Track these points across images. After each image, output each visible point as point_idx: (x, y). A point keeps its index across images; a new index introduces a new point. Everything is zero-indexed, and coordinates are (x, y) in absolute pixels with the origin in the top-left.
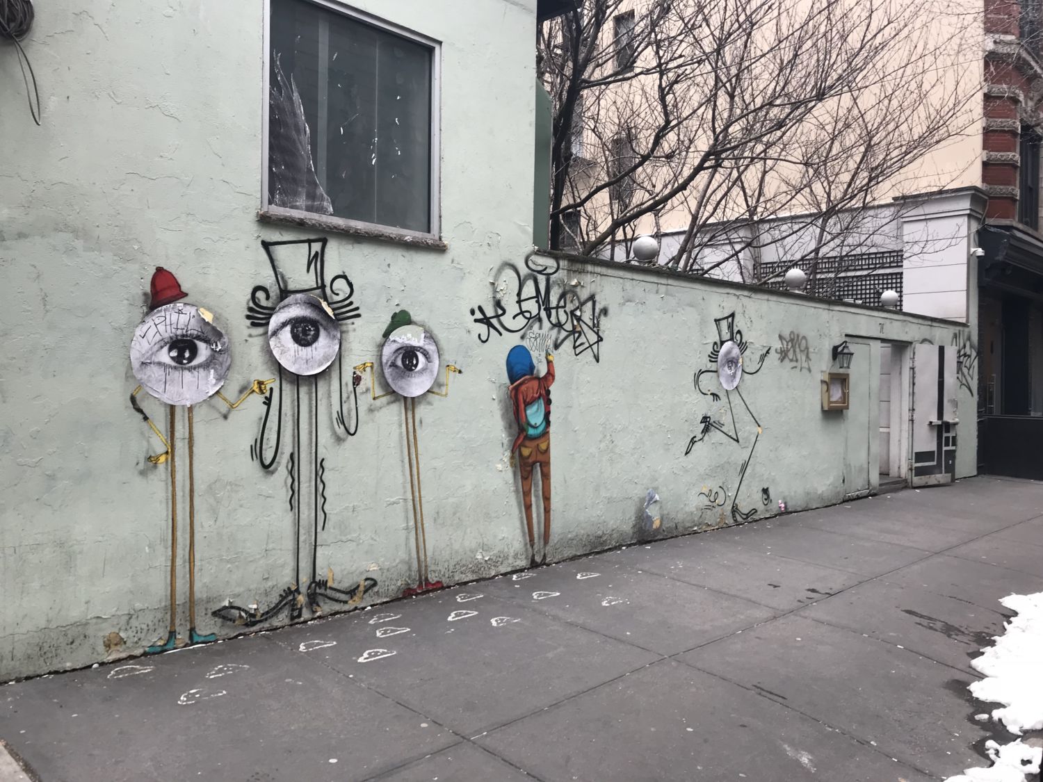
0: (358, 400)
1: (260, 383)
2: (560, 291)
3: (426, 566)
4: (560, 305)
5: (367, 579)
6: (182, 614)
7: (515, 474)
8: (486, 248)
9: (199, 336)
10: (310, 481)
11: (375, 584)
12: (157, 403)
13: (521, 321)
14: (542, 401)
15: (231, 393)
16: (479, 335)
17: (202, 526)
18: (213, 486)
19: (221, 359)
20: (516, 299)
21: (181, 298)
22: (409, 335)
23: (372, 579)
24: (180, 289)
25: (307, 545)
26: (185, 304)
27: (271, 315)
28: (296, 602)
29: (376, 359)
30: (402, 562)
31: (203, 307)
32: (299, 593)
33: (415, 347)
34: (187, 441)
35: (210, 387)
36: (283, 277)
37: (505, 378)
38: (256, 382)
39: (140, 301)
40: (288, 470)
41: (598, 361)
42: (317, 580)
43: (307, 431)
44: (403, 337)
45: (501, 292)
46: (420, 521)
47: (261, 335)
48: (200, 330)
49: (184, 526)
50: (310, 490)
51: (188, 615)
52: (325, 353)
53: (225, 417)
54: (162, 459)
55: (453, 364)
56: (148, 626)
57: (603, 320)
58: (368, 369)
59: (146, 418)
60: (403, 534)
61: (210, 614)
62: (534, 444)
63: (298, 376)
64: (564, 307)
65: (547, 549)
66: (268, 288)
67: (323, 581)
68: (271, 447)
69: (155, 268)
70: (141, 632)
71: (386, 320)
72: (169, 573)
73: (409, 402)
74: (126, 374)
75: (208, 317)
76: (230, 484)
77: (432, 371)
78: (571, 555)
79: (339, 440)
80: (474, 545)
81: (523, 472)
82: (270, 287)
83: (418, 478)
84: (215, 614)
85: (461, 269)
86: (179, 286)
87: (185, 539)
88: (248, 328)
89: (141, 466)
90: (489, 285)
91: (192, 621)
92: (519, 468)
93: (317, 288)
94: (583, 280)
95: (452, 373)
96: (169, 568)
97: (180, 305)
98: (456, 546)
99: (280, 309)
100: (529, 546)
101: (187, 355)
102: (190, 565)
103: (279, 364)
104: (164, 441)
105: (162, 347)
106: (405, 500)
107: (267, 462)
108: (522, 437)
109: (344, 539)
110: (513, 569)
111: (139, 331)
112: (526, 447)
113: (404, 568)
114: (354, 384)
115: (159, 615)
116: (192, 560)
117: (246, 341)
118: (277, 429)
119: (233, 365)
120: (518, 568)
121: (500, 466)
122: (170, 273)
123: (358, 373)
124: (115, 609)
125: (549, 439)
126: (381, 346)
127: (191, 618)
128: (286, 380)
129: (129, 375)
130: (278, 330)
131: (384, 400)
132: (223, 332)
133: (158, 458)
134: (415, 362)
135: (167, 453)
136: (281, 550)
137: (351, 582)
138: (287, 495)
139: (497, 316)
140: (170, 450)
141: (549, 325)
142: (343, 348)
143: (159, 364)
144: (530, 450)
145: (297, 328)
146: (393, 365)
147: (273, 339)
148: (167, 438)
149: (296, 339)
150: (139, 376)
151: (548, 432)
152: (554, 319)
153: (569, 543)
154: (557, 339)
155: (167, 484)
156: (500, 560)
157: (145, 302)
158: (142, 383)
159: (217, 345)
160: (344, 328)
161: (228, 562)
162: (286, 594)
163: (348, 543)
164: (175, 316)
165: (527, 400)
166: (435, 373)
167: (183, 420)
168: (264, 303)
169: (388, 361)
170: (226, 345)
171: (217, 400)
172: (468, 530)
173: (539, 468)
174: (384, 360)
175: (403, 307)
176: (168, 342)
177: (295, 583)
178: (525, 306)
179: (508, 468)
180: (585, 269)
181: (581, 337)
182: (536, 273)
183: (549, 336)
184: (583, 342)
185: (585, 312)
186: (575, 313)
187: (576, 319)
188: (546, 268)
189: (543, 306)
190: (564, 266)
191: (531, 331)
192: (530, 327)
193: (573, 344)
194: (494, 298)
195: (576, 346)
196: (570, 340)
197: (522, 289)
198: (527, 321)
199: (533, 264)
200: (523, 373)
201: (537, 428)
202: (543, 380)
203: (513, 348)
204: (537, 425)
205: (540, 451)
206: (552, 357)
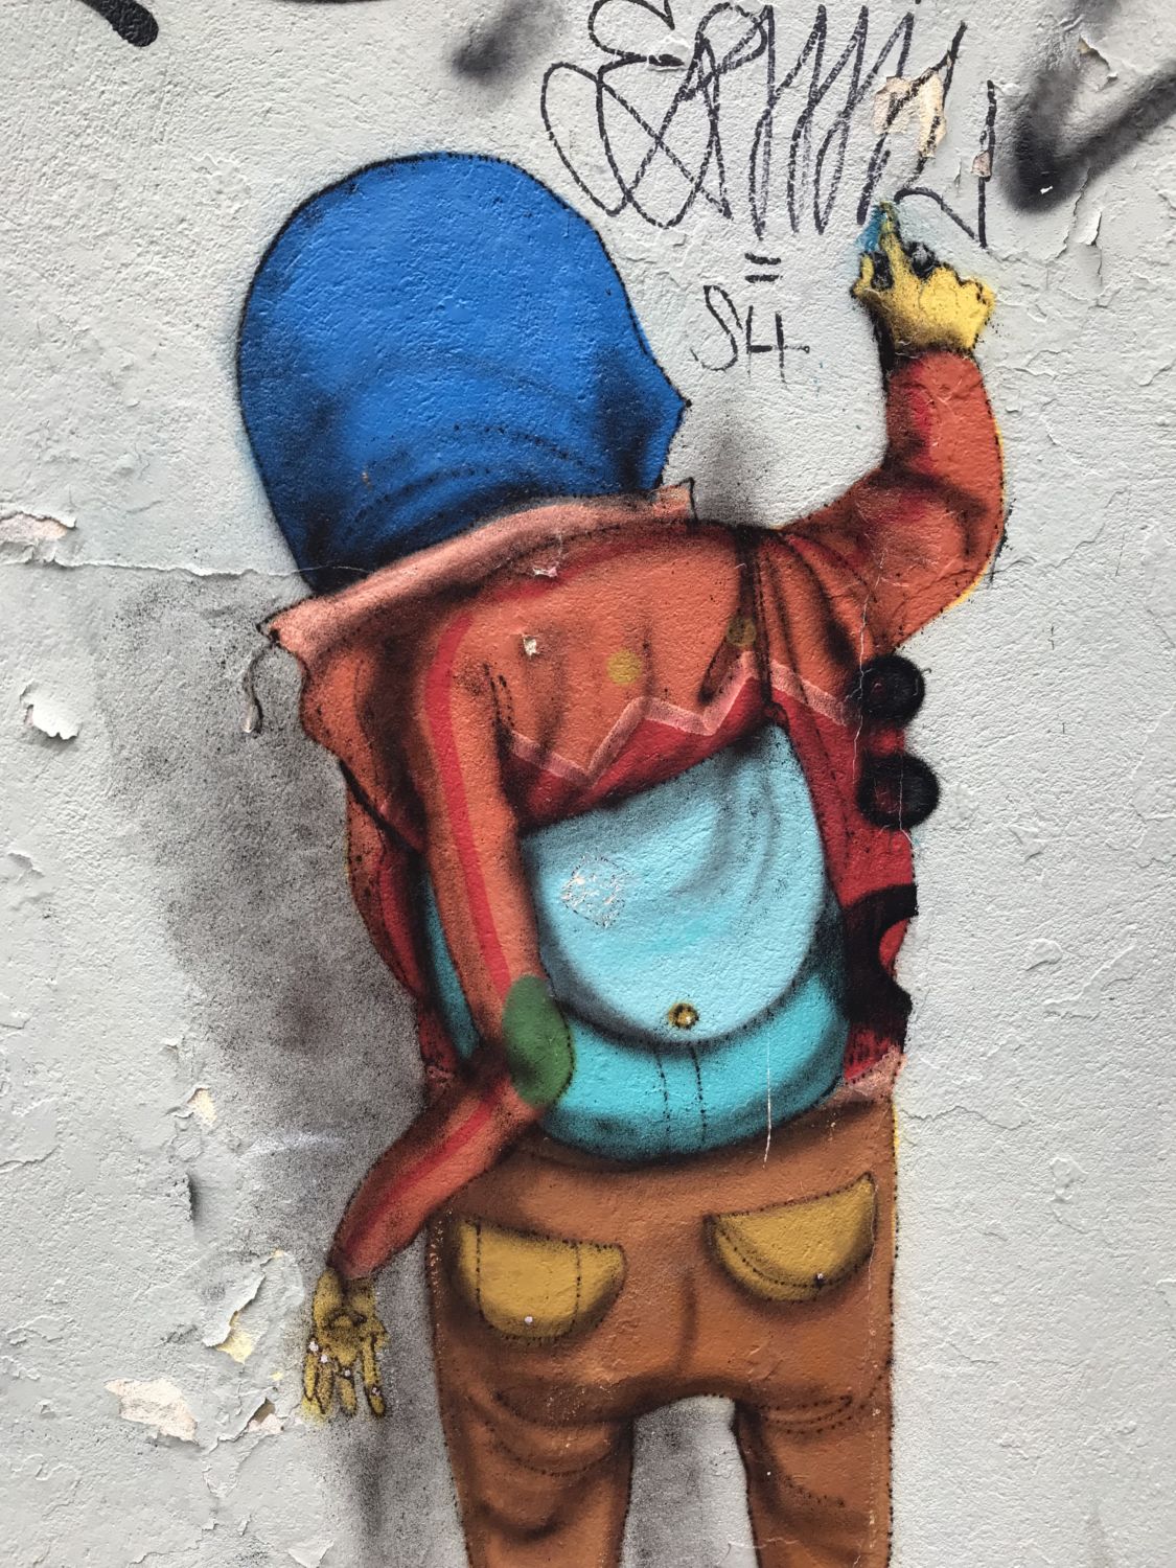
14: (781, 780)
62: (660, 1208)
108: (474, 1140)
112: (529, 1232)
125: (878, 1174)
151: (873, 1110)
154: (1052, 84)
165: (565, 762)
173: (717, 1452)
179: (271, 1423)
183: (929, 48)
200: (503, 475)
201: (698, 1052)
202: (812, 556)
203: (329, 189)
204: (705, 1029)
205: (739, 1287)
206: (972, 290)
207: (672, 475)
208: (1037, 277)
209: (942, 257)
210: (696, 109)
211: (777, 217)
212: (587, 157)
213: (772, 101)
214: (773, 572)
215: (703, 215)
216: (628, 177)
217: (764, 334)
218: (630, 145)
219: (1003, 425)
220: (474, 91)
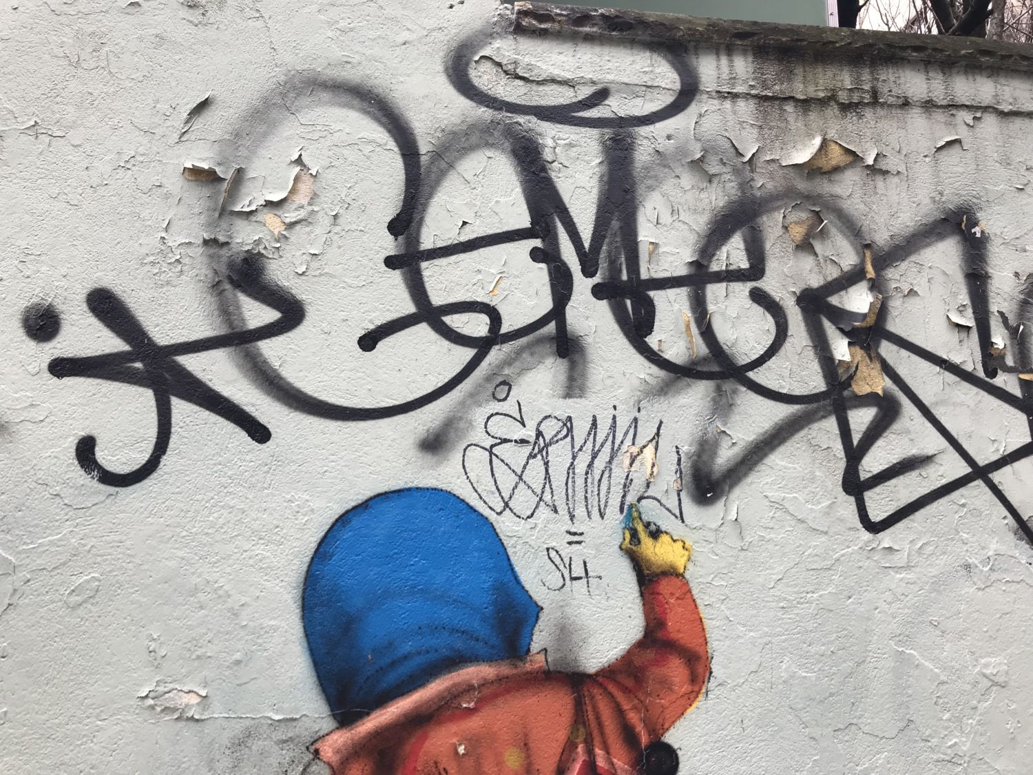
4: (718, 265)
13: (423, 359)
16: (86, 450)
45: (266, 217)
64: (756, 270)
90: (176, 184)
94: (877, 141)
139: (238, 339)
141: (644, 371)
154: (706, 447)
178: (448, 281)
180: (883, 89)
181: (896, 426)
182: (533, 119)
183: (646, 432)
184: (914, 451)
185: (912, 293)
186: (834, 300)
187: (844, 332)
188: (601, 95)
189: (588, 272)
190: (733, 80)
191: (495, 407)
192: (490, 387)
193: (842, 464)
194: (212, 251)
195: (864, 476)
196: (815, 447)
197: (430, 196)
198: (468, 353)
199: (504, 80)
200: (445, 652)
202: (612, 688)
203: (355, 508)
206: (680, 544)
207: (535, 647)
208: (711, 536)
209: (663, 528)
210: (537, 463)
211: (580, 511)
212: (486, 485)
213: (574, 458)
214: (592, 698)
215: (544, 513)
216: (506, 496)
217: (578, 571)
218: (507, 480)
219: (704, 612)
220: (429, 458)
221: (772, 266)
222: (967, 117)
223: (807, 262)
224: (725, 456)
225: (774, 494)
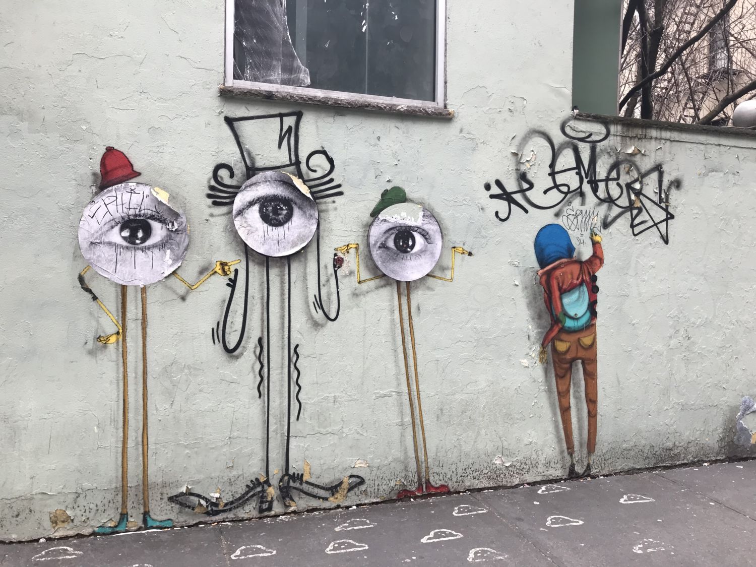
0: (339, 283)
1: (223, 264)
2: (611, 161)
3: (427, 468)
4: (611, 177)
5: (351, 476)
6: (135, 497)
7: (546, 371)
8: (507, 115)
9: (154, 216)
10: (282, 368)
11: (362, 481)
12: (107, 282)
13: (555, 196)
14: (585, 288)
15: (190, 272)
16: (497, 213)
17: (157, 409)
18: (169, 369)
19: (178, 239)
20: (549, 170)
21: (133, 178)
22: (404, 214)
23: (358, 477)
24: (133, 168)
25: (279, 435)
26: (138, 183)
27: (235, 194)
28: (265, 494)
29: (362, 241)
30: (396, 460)
31: (159, 186)
32: (269, 485)
33: (411, 226)
34: (140, 322)
35: (165, 267)
36: (249, 154)
37: (532, 261)
38: (218, 264)
39: (89, 180)
40: (256, 356)
41: (666, 242)
42: (291, 472)
43: (278, 315)
44: (396, 216)
45: (527, 164)
46: (418, 417)
47: (224, 215)
48: (154, 209)
49: (137, 409)
50: (282, 377)
51: (141, 498)
52: (300, 233)
53: (183, 298)
54: (113, 339)
55: (461, 245)
56: (97, 506)
57: (674, 193)
58: (352, 251)
59: (95, 298)
60: (396, 432)
61: (166, 500)
62: (574, 337)
63: (267, 257)
64: (618, 178)
65: (592, 458)
66: (233, 166)
67: (298, 474)
68: (236, 331)
69: (105, 147)
70: (90, 512)
71: (375, 198)
72: (120, 455)
73: (403, 286)
74: (74, 253)
75: (163, 197)
76: (189, 367)
77: (432, 254)
78: (626, 468)
79: (316, 325)
80: (490, 448)
81: (558, 369)
82: (235, 165)
83: (416, 370)
84: (171, 499)
85: (472, 139)
86: (132, 165)
87: (137, 420)
88: (210, 207)
89: (90, 345)
90: (510, 156)
91: (145, 505)
92: (552, 365)
93: (291, 164)
94: (645, 147)
95: (459, 256)
96: (120, 450)
97: (132, 184)
98: (467, 448)
99: (246, 187)
100: (566, 454)
101: (140, 234)
102: (143, 448)
103: (246, 245)
104: (115, 322)
105: (112, 227)
106: (399, 393)
107: (231, 346)
108: (556, 330)
109: (323, 430)
110: (544, 479)
111: (88, 211)
112: (561, 340)
113: (399, 467)
114: (335, 266)
115: (109, 496)
116: (145, 443)
117: (207, 220)
118: (242, 312)
119: (191, 246)
120: (551, 478)
121: (525, 362)
122: (122, 153)
123: (340, 255)
124: (62, 486)
125: (595, 333)
126: (370, 225)
127: (145, 503)
128: (253, 261)
129: (77, 254)
130: (244, 209)
131: (372, 284)
132: (180, 211)
133: (108, 339)
134: (410, 243)
135: (118, 333)
136: (247, 438)
137: (332, 478)
138: (254, 382)
139: (522, 191)
140: (121, 331)
141: (596, 200)
142: (321, 228)
143: (110, 244)
144: (568, 344)
145: (266, 207)
146: (384, 246)
147: (239, 218)
148: (118, 319)
149: (265, 218)
150: (87, 256)
151: (594, 325)
152: (602, 193)
153: (624, 454)
154: (606, 217)
155: (118, 365)
156: (527, 467)
157: (95, 181)
158: (91, 263)
159: (173, 225)
160: (323, 207)
161: (186, 447)
162: (254, 484)
163: (328, 435)
164: (127, 196)
165: (564, 287)
166: (437, 256)
167: (136, 300)
168: (227, 181)
169: (376, 242)
170: (184, 225)
171: (173, 281)
172: (483, 432)
173: (580, 366)
174: (372, 240)
175: (397, 183)
176: (119, 222)
177: (264, 474)
178: (560, 179)
179: (536, 364)
180: (647, 134)
181: (642, 214)
182: (577, 141)
183: (596, 213)
184: (644, 220)
185: (648, 184)
186: (632, 186)
187: (634, 193)
188: (590, 135)
189: (586, 178)
190: (617, 132)
191: (569, 207)
192: (567, 203)
193: (631, 222)
194: (517, 171)
195: (634, 224)
196: (626, 218)
197: (557, 159)
198: (564, 195)
199: (572, 131)
200: (559, 256)
201: (577, 319)
202: (587, 264)
203: (543, 228)
204: (578, 316)
205: (582, 346)
206: (600, 237)
208: (606, 236)
210: (576, 219)
212: (566, 224)
213: (582, 219)
214: (583, 266)
215: (576, 230)
216: (570, 226)
217: (582, 242)
218: (570, 223)
220: (556, 218)
221: (621, 177)
222: (663, 141)
223: (628, 176)
224: (610, 219)
225: (618, 228)
